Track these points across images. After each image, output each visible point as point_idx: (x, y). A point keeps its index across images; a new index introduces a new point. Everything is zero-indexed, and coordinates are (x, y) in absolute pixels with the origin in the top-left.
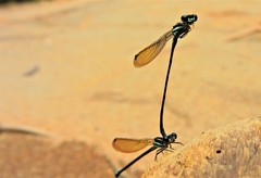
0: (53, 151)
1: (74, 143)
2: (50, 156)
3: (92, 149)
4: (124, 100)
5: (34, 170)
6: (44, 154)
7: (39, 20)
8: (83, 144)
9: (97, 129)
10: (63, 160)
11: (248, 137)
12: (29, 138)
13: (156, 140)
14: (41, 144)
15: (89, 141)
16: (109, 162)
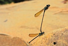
0: (12, 39)
1: (16, 37)
2: (11, 40)
3: (21, 39)
4: (28, 28)
5: (7, 43)
6: (9, 40)
7: (7, 9)
8: (18, 38)
9: (22, 34)
10: (14, 41)
11: (61, 32)
12: (6, 36)
13: (39, 34)
14: (8, 38)
15: (20, 37)
16: (25, 42)
